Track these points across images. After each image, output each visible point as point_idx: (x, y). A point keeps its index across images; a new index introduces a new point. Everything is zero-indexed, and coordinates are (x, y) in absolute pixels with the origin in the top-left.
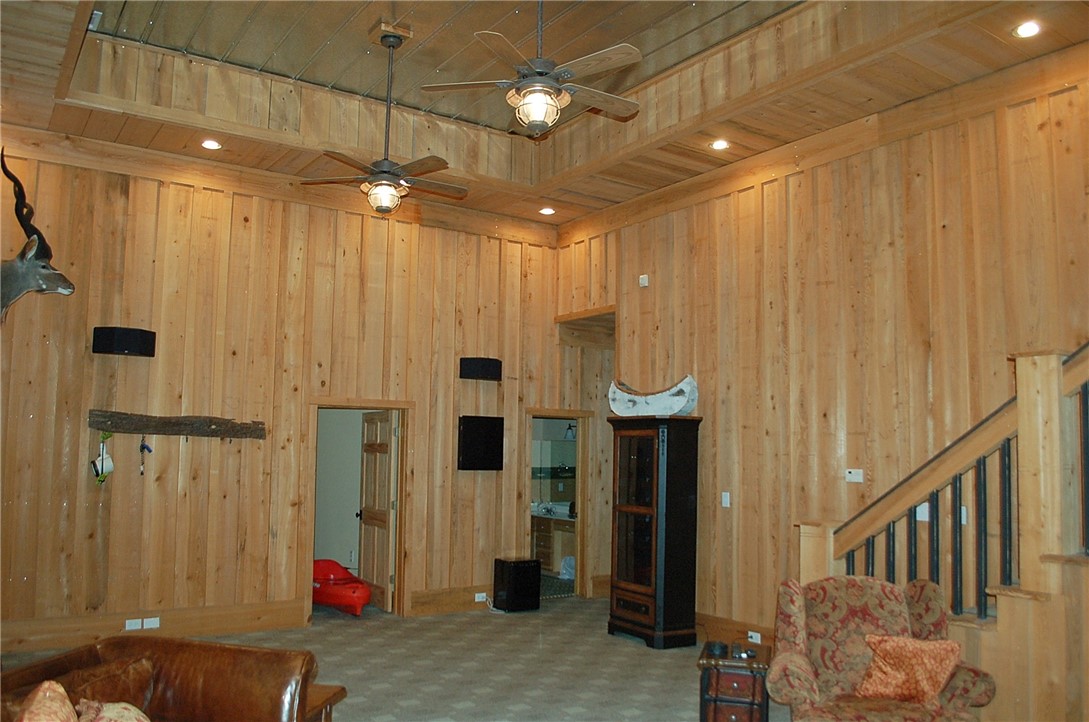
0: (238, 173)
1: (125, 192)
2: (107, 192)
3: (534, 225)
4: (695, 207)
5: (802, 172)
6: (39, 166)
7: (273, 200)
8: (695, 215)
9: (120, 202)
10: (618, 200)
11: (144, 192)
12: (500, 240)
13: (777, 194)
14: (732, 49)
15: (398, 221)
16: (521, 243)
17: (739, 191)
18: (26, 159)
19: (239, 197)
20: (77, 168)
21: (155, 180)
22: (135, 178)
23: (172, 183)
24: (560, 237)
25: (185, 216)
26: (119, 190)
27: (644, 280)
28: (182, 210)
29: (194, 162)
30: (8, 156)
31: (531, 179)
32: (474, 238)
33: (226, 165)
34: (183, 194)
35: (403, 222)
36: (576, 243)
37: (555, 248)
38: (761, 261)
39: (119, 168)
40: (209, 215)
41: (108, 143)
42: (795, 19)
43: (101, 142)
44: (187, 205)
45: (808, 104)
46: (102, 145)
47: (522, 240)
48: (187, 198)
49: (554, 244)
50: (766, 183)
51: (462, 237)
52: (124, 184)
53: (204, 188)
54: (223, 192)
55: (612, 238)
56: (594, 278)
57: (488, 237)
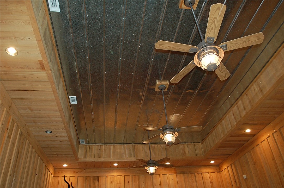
0: (125, 170)
1: (98, 180)
2: (94, 181)
3: (211, 167)
4: (251, 150)
5: (276, 131)
6: (78, 177)
7: (135, 175)
8: (252, 153)
9: (97, 183)
10: (230, 154)
11: (102, 180)
12: (201, 173)
13: (272, 140)
14: (238, 104)
15: (169, 174)
16: (208, 173)
17: (261, 142)
18: (75, 176)
19: (126, 176)
20: (87, 176)
21: (105, 176)
22: (100, 176)
23: (109, 176)
24: (220, 168)
25: (113, 184)
26: (96, 180)
27: (245, 176)
28: (112, 182)
29: (114, 170)
30: (66, 177)
31: (203, 154)
32: (193, 174)
33: (122, 169)
34: (112, 178)
35: (171, 174)
36: (224, 169)
37: (219, 172)
38: (275, 163)
39: (96, 174)
40: (119, 182)
41: (94, 169)
42: (250, 90)
43: (92, 169)
44: (113, 181)
45: (265, 111)
46: (92, 170)
47: (208, 172)
48: (113, 179)
49: (219, 171)
50: (268, 138)
51: (190, 175)
52: (97, 178)
53: (117, 176)
54: (122, 176)
55: (233, 165)
56: (232, 179)
57: (198, 173)
